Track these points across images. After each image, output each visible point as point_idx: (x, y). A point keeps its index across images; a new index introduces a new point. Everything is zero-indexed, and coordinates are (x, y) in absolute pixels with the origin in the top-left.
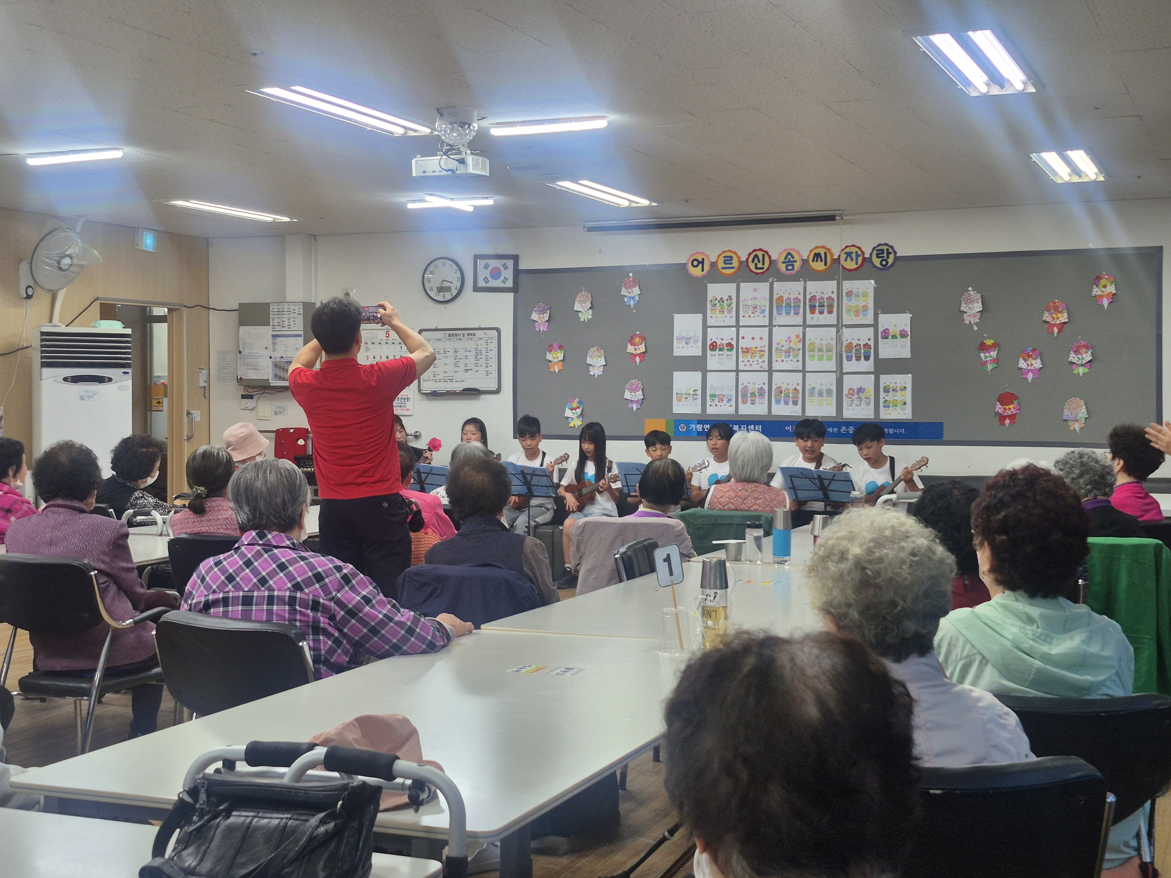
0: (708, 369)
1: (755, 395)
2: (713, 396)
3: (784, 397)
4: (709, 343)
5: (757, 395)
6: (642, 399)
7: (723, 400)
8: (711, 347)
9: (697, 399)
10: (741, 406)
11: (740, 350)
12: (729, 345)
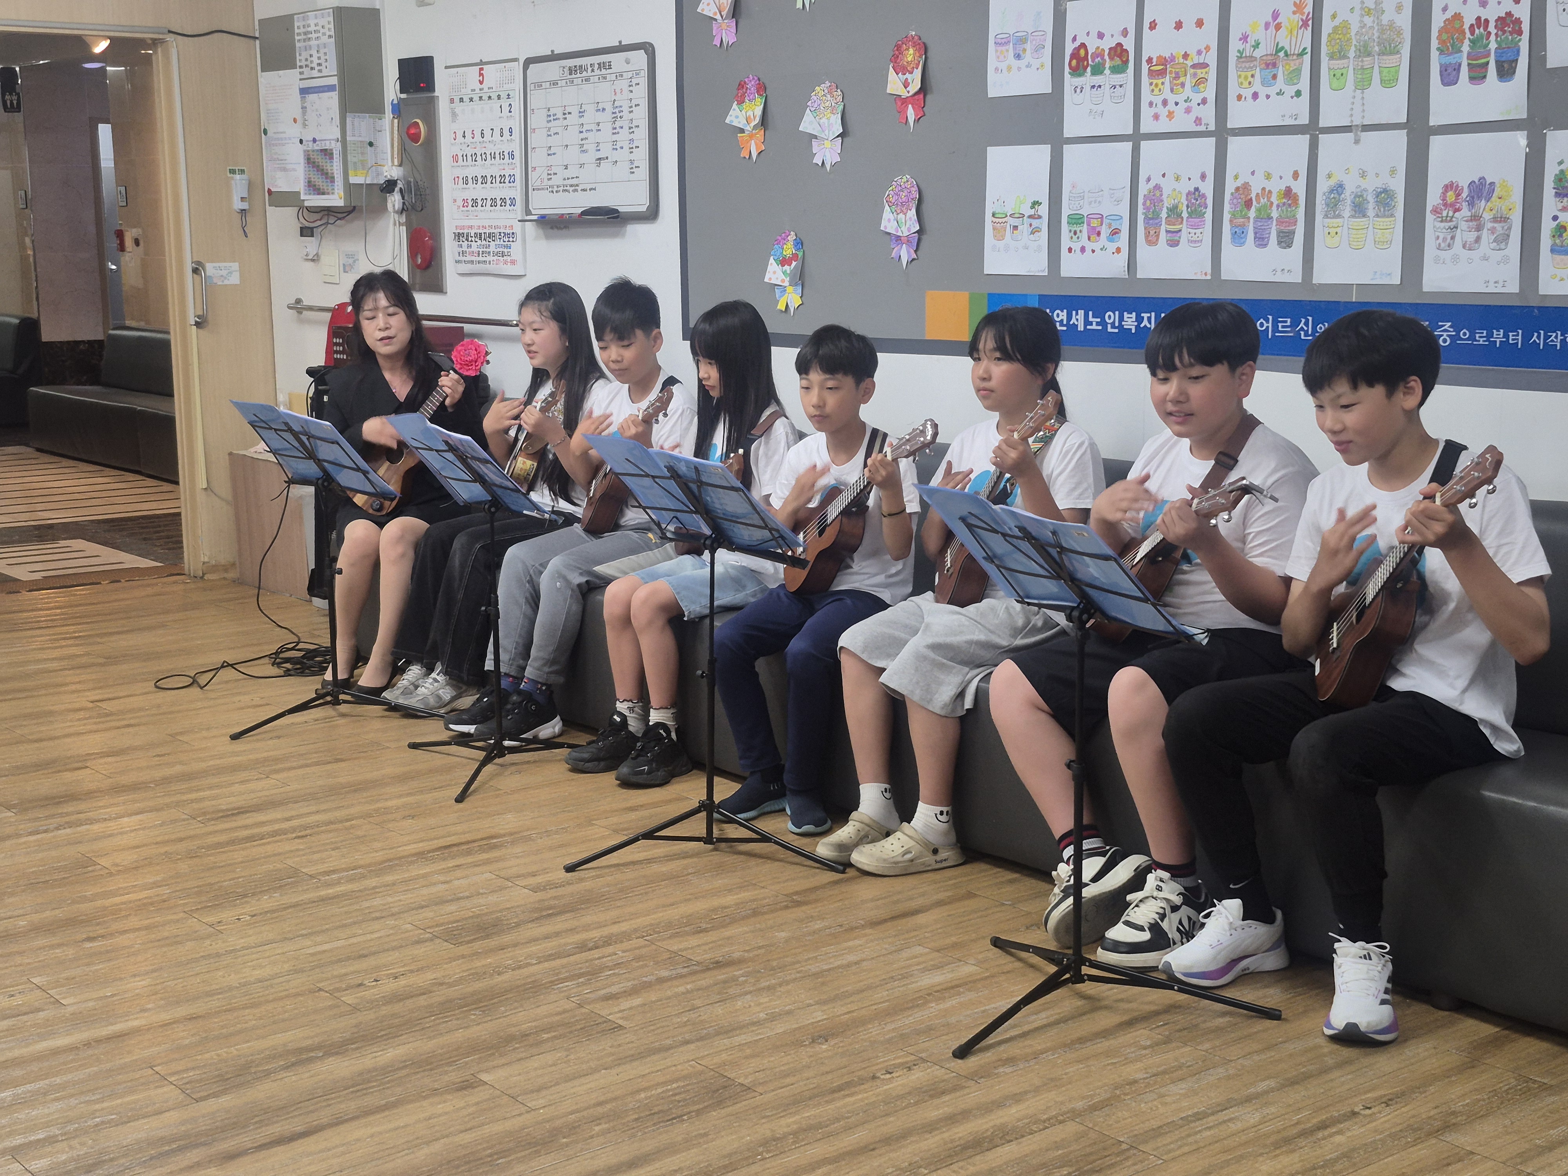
0: (1066, 133)
1: (1180, 215)
2: (1076, 220)
3: (1257, 219)
4: (1069, 48)
5: (1185, 215)
6: (918, 232)
7: (1099, 234)
8: (1074, 62)
9: (1038, 230)
10: (1143, 250)
11: (1145, 67)
12: (1118, 51)
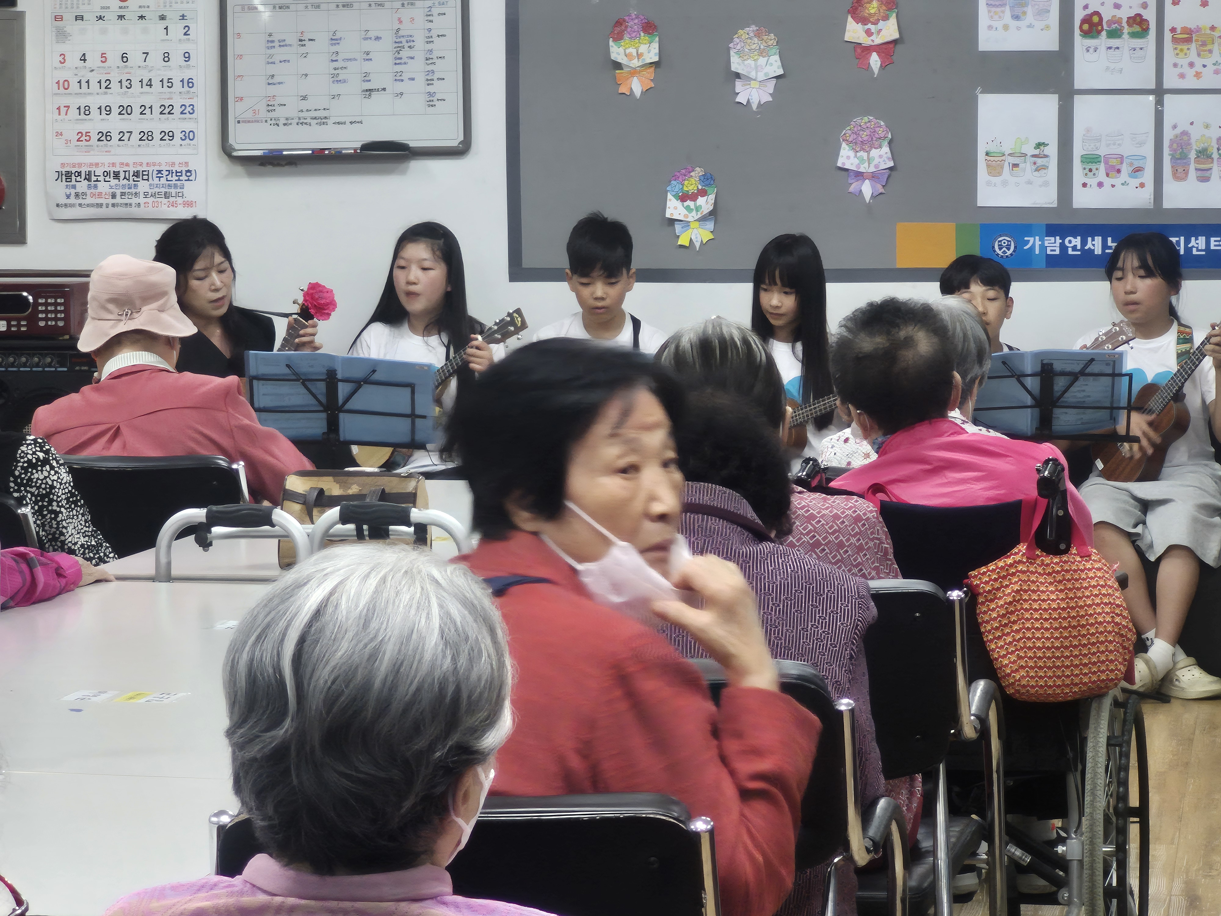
0: (1077, 85)
1: (1210, 157)
2: (1091, 160)
4: (1079, 15)
5: (1215, 156)
6: (891, 169)
7: (1119, 171)
8: (1086, 27)
9: (1045, 167)
10: (1170, 186)
11: (1168, 36)
12: (1138, 21)
